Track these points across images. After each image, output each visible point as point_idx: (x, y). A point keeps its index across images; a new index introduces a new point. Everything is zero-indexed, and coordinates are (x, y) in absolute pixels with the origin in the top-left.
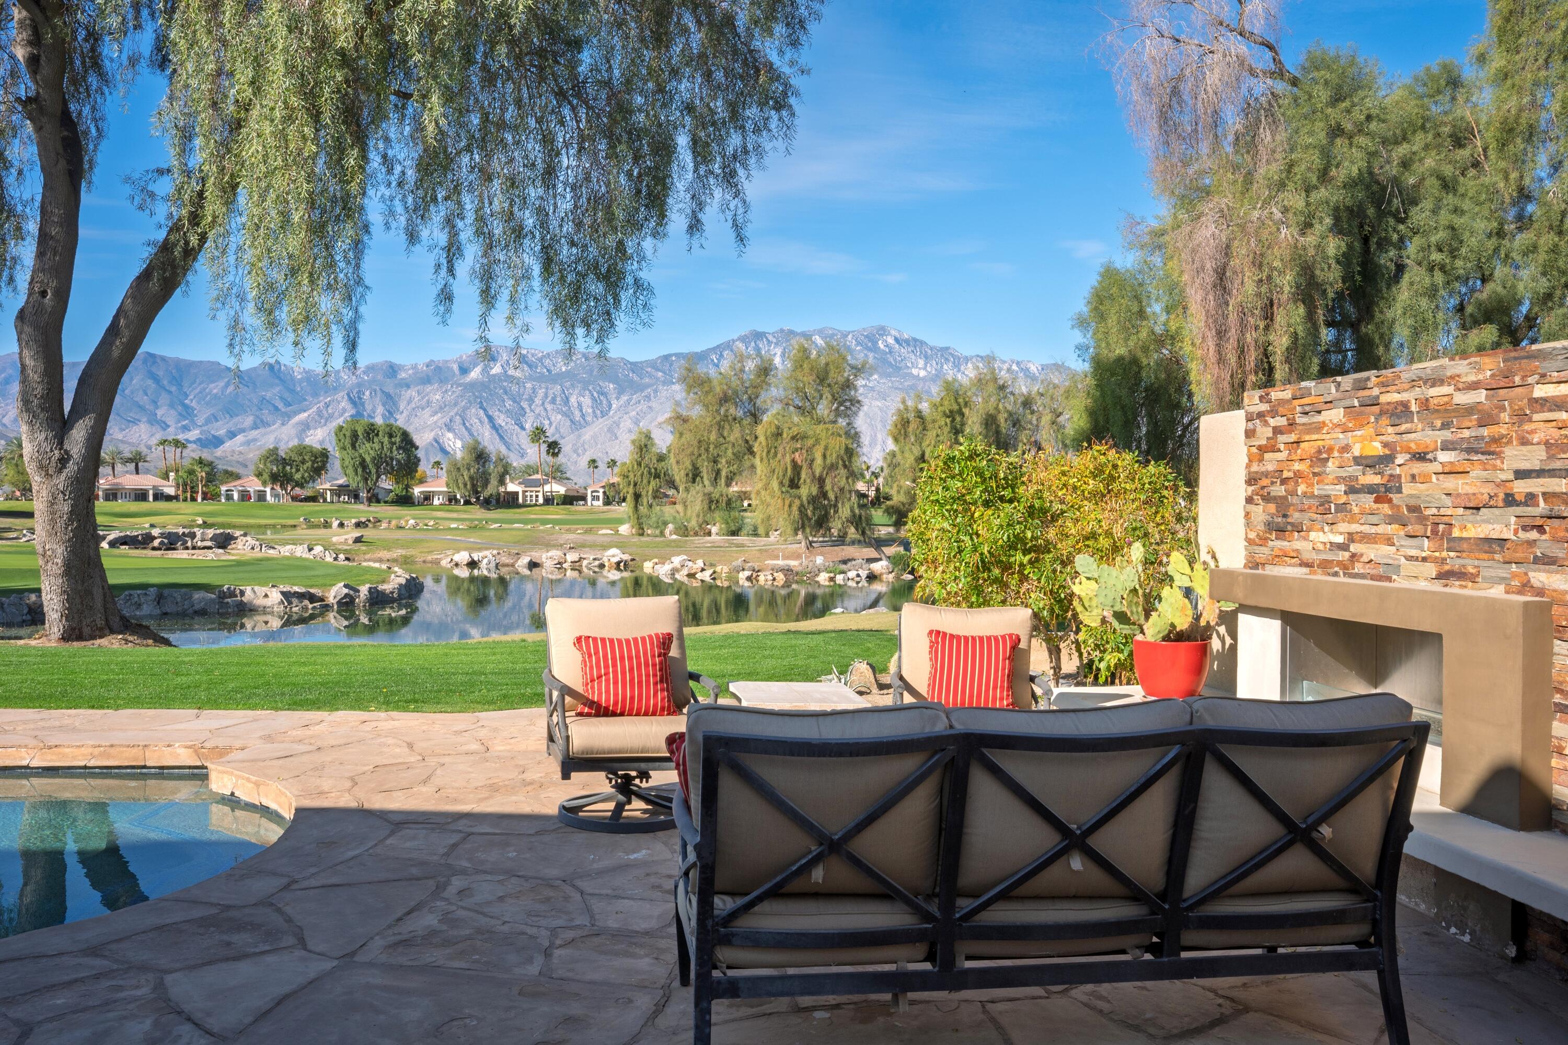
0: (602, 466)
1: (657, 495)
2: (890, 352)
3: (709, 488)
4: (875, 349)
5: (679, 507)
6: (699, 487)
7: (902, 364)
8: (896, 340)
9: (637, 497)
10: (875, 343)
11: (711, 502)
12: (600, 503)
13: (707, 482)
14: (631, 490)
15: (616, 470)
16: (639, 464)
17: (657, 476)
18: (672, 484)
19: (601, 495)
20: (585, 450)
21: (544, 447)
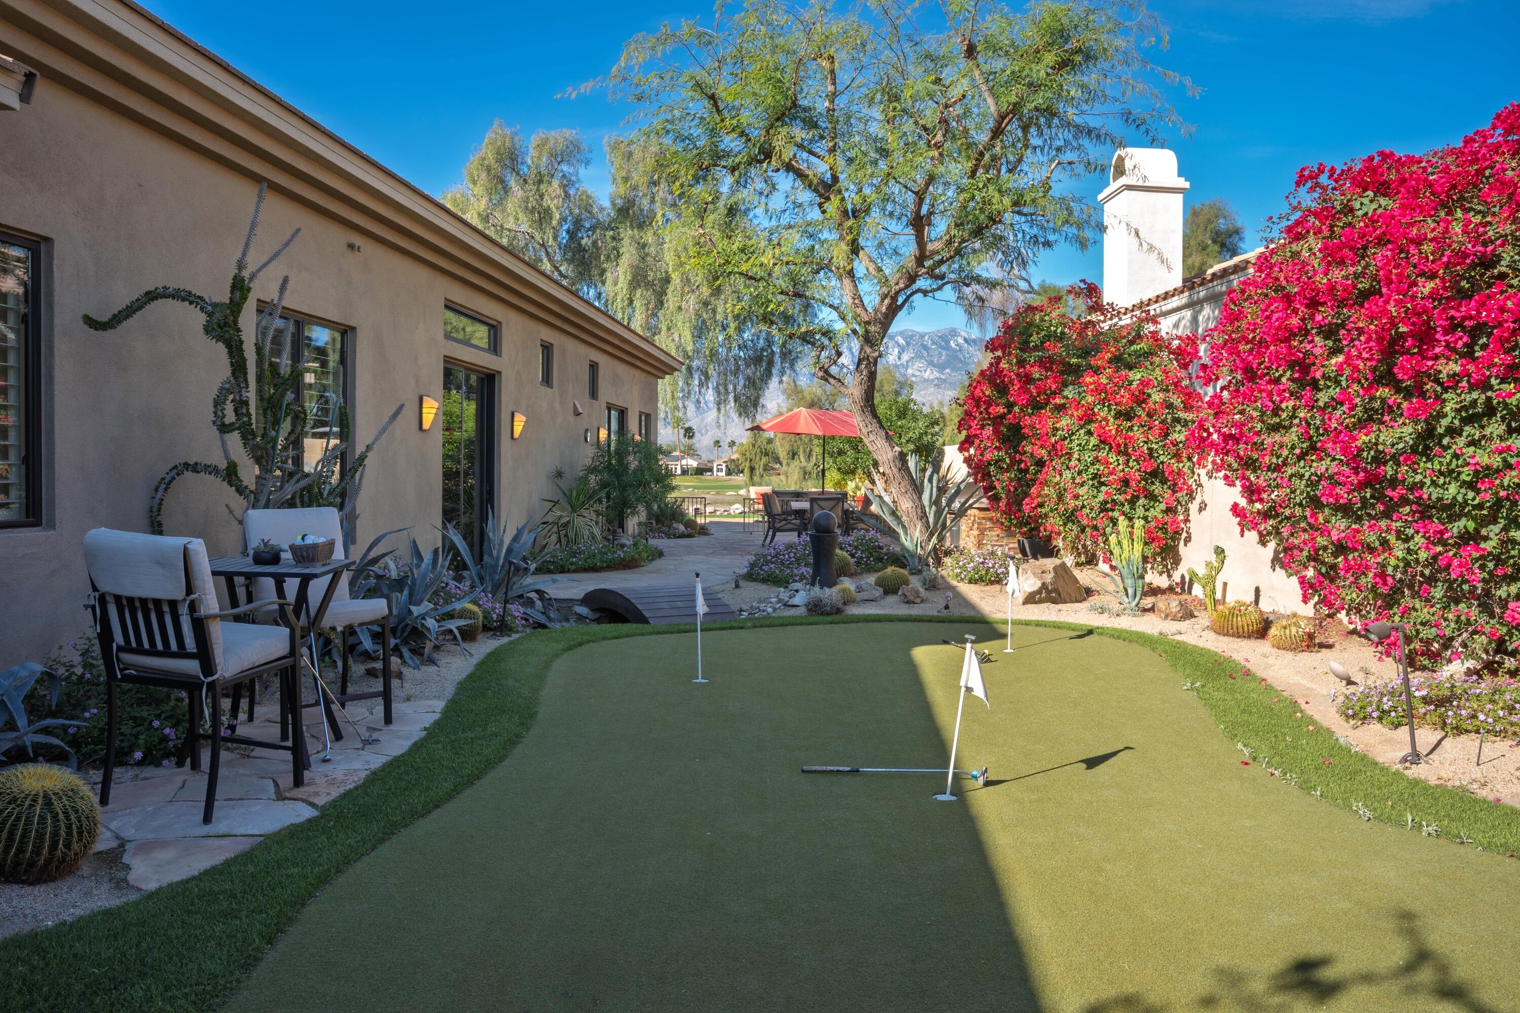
0: (725, 444)
1: (766, 468)
2: (960, 350)
3: (804, 464)
4: (947, 347)
5: (782, 477)
6: (796, 463)
7: (970, 361)
8: (965, 340)
9: (752, 469)
10: (948, 343)
11: (805, 473)
12: (723, 474)
13: (802, 459)
14: (748, 464)
15: (735, 448)
16: (754, 446)
17: (767, 454)
18: (777, 460)
19: (724, 467)
20: (707, 431)
21: (682, 432)
